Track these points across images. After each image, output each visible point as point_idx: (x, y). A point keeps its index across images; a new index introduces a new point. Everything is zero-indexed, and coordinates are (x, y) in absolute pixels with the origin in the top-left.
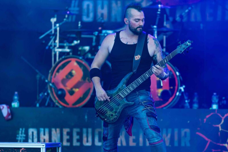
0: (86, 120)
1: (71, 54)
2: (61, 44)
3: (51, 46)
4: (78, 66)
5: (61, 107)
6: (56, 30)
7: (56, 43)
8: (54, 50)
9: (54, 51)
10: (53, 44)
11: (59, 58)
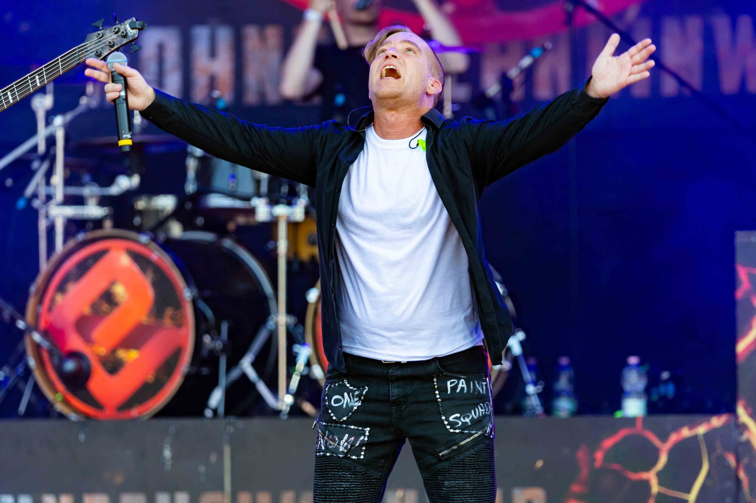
0: (168, 465)
1: (108, 224)
2: (73, 190)
3: (35, 196)
4: (135, 269)
5: (73, 417)
6: (51, 141)
7: (55, 187)
8: (47, 213)
9: (47, 217)
10: (43, 191)
11: (65, 241)
